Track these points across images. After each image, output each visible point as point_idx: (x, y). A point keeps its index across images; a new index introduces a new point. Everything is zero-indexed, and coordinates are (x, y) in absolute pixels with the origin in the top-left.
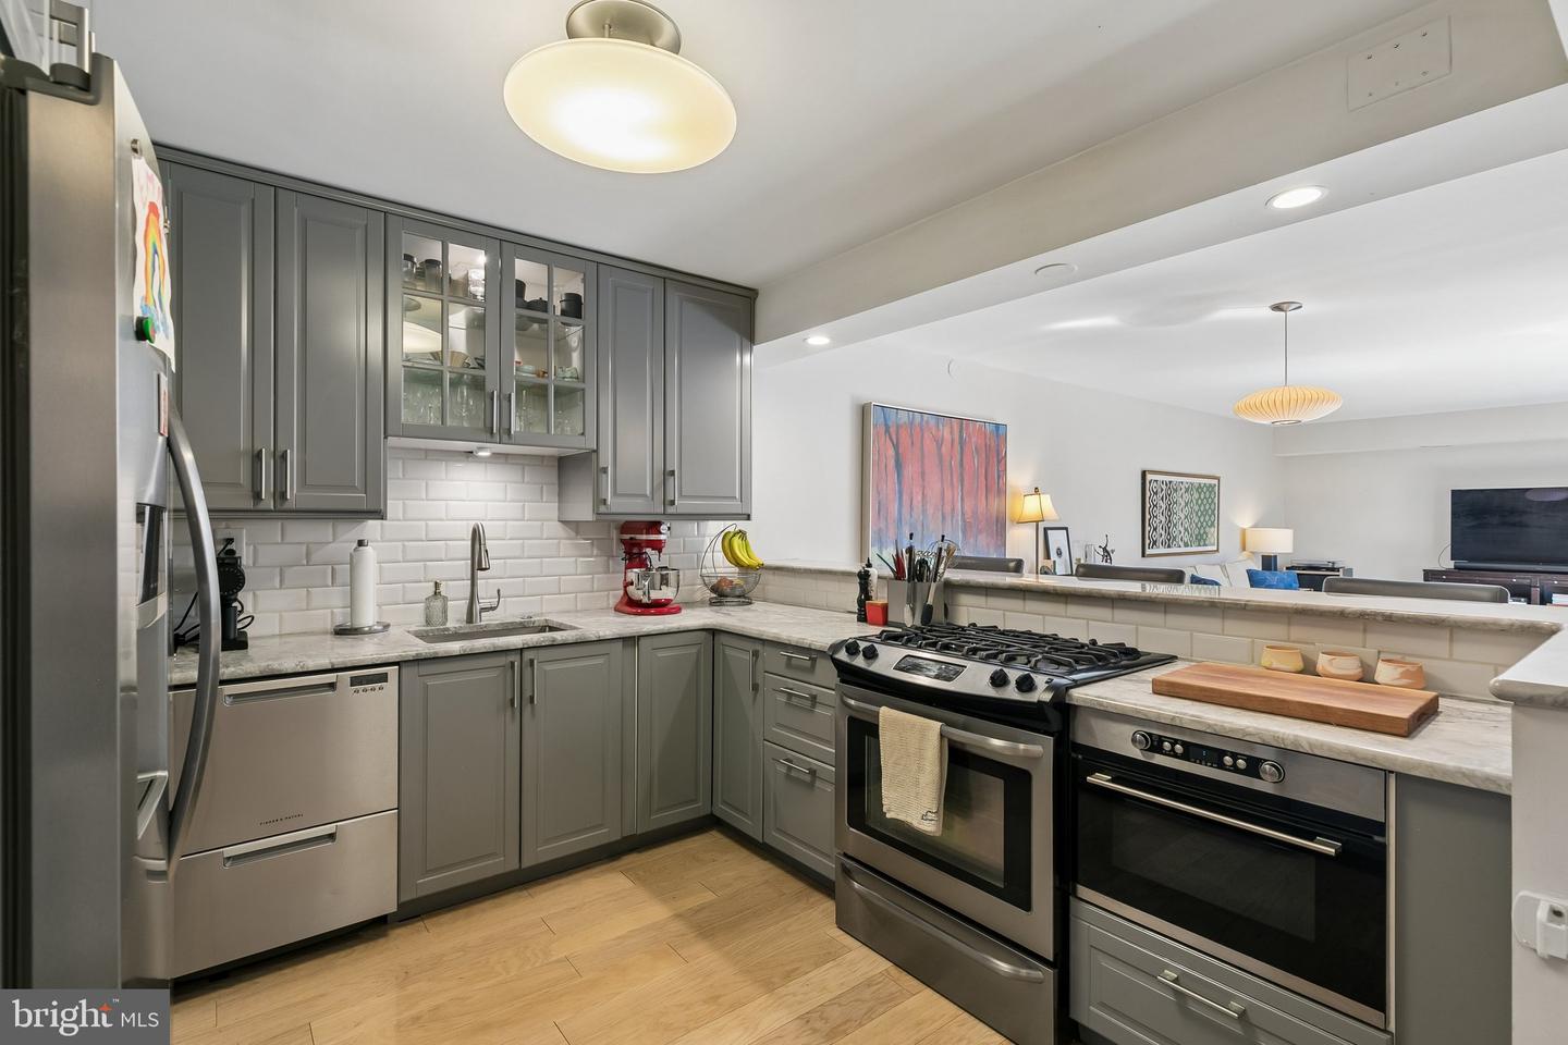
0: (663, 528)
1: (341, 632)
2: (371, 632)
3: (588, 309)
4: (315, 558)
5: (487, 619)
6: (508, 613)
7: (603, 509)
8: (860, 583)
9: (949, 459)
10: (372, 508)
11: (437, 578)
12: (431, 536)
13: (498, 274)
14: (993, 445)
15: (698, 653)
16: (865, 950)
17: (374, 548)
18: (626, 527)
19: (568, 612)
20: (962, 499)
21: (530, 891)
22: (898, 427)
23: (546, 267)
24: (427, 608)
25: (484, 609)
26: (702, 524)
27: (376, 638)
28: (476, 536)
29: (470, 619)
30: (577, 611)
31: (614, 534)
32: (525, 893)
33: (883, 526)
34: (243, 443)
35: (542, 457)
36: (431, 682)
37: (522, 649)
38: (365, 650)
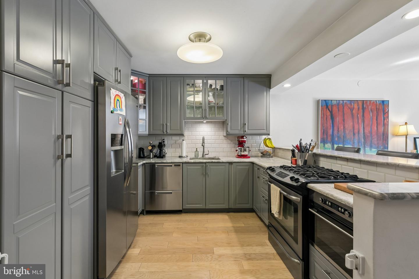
0: (245, 137)
1: (180, 157)
2: (184, 157)
3: (225, 88)
4: (176, 143)
5: (207, 156)
6: (211, 155)
7: (228, 133)
8: (292, 153)
9: (357, 114)
10: (181, 133)
11: (197, 147)
12: (196, 139)
13: (205, 84)
14: (380, 108)
15: (249, 168)
16: (272, 247)
17: (186, 141)
18: (238, 137)
19: (225, 156)
20: (364, 128)
21: (208, 214)
22: (332, 106)
23: (215, 80)
24: (195, 153)
25: (205, 154)
26: (260, 136)
27: (186, 158)
28: (203, 139)
29: (203, 156)
30: (227, 156)
31: (236, 139)
32: (207, 214)
33: (325, 137)
34: (162, 123)
35: (219, 122)
36: (188, 167)
37: (206, 163)
38: (184, 160)
